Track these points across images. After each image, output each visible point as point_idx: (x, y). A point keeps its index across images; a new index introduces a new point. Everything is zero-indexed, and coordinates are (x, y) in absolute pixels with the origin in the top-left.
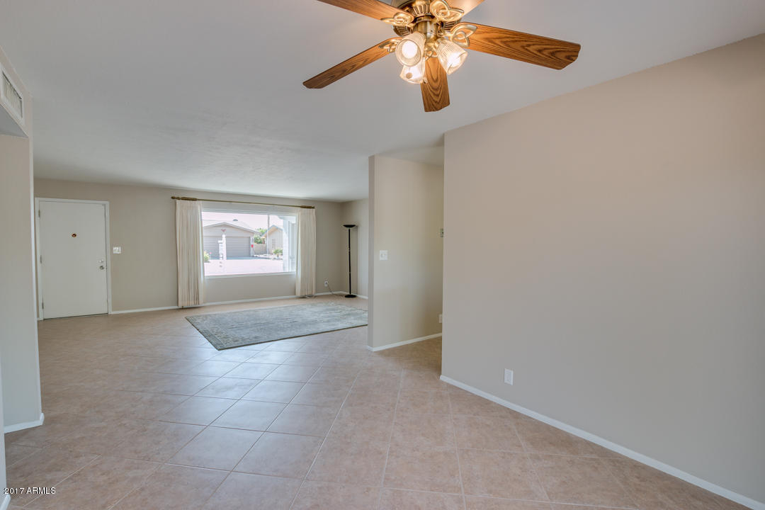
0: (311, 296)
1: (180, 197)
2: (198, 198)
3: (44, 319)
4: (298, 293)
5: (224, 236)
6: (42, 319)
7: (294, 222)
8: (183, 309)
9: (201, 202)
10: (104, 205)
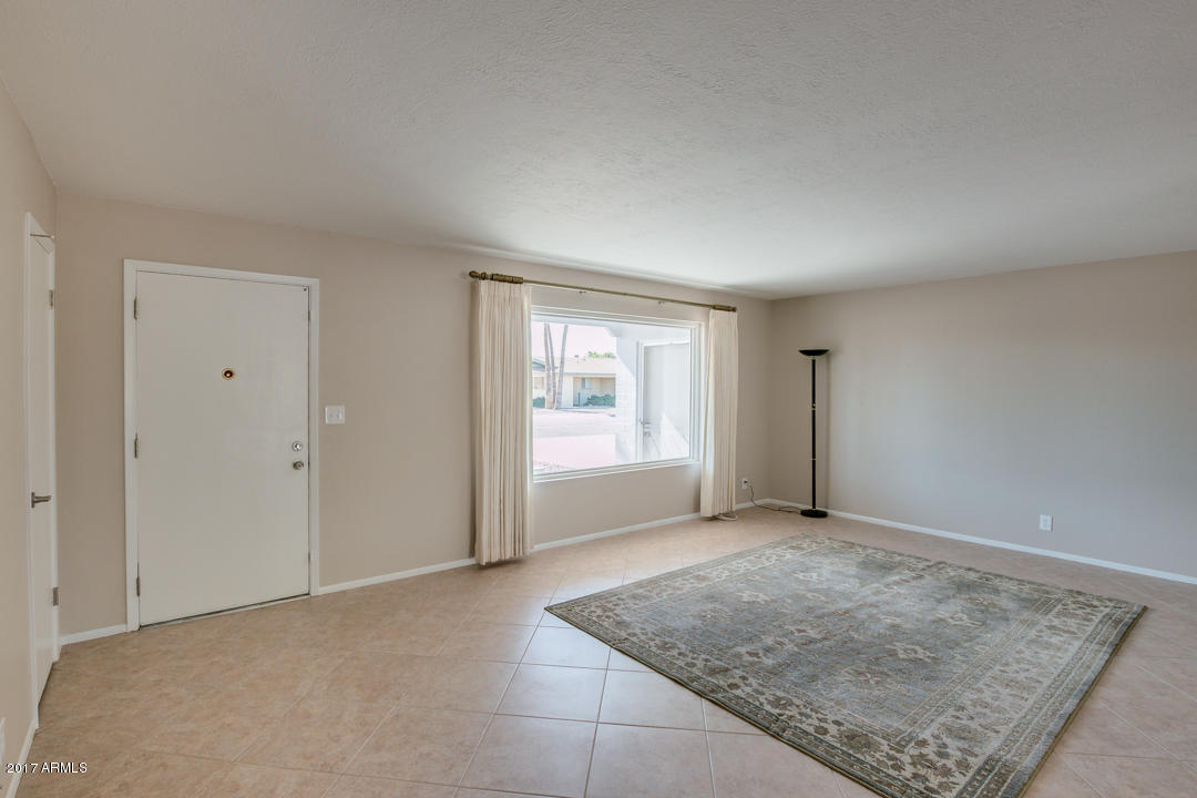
1: (488, 271)
2: (523, 276)
6: (134, 628)
8: (491, 566)
9: (531, 287)
10: (307, 289)
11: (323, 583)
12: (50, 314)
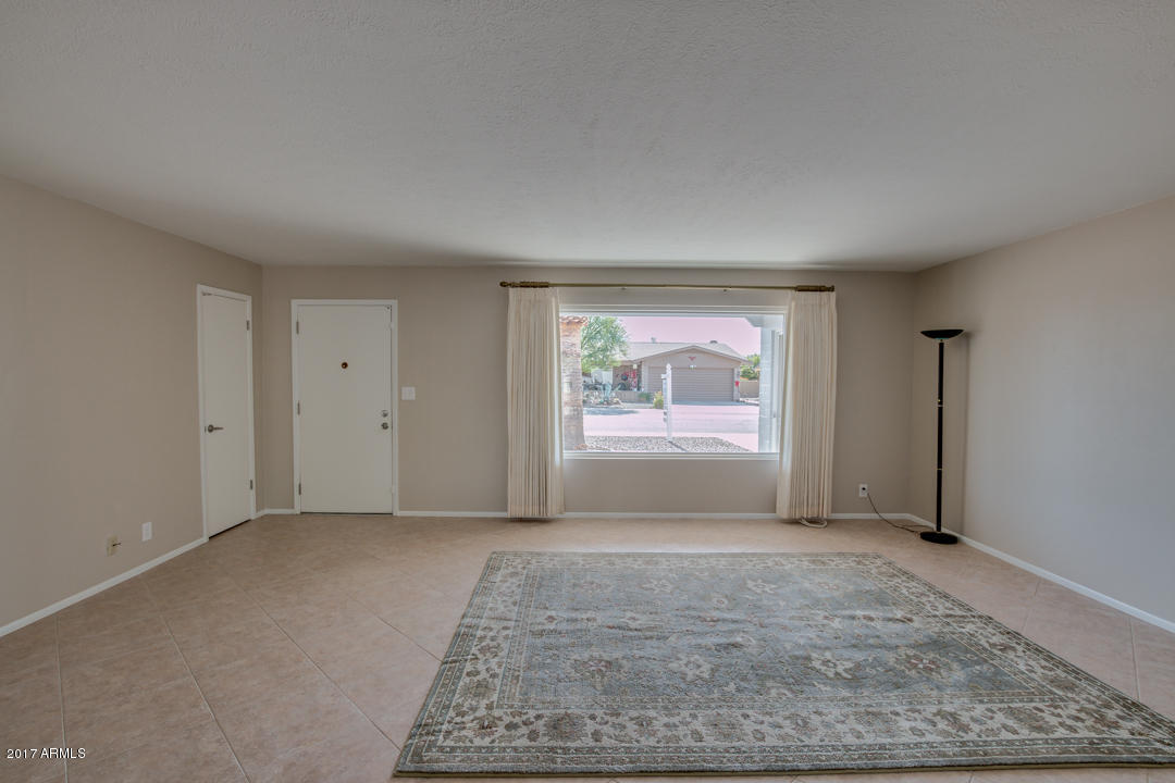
0: (814, 521)
1: (518, 281)
2: (551, 282)
3: (302, 513)
4: (783, 511)
5: (669, 367)
6: (298, 512)
7: (781, 331)
8: (516, 520)
9: (558, 289)
10: (390, 307)
11: (401, 509)
12: (249, 335)
